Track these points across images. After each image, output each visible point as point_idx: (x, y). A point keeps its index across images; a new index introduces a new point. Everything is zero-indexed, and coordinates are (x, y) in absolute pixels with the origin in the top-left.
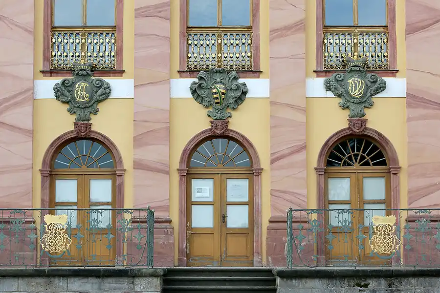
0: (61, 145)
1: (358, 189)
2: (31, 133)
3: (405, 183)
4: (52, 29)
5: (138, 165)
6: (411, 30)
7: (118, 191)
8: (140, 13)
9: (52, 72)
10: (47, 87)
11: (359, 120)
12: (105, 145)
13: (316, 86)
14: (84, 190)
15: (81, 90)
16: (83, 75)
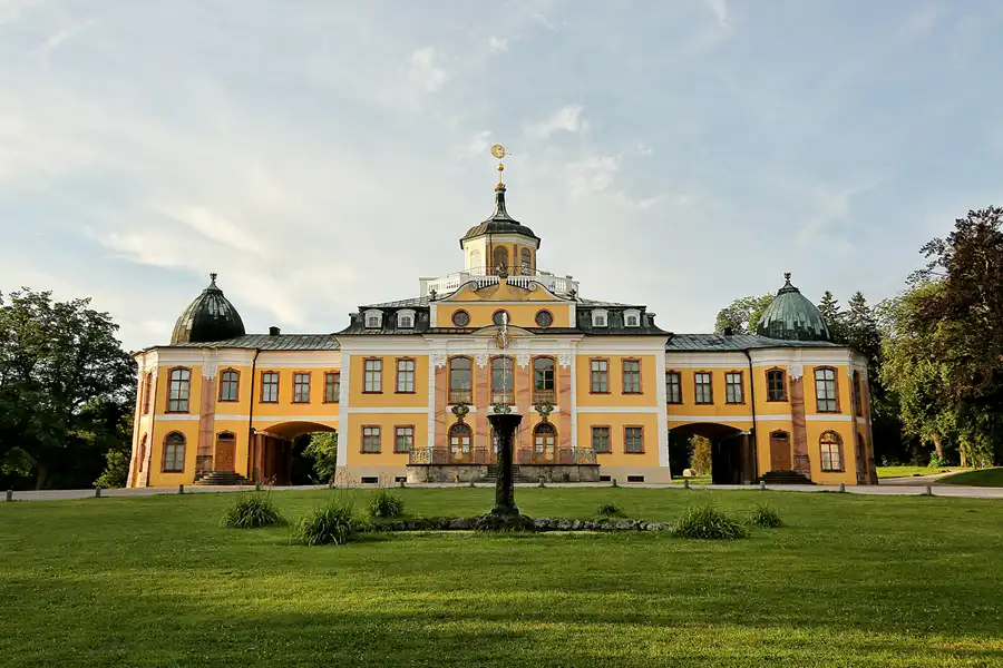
0: (453, 428)
1: (545, 441)
2: (445, 423)
3: (559, 439)
4: (451, 390)
5: (477, 433)
6: (562, 391)
7: (471, 441)
8: (478, 386)
9: (451, 404)
10: (450, 408)
11: (545, 419)
12: (467, 427)
13: (532, 408)
14: (461, 441)
15: (460, 410)
16: (460, 405)
